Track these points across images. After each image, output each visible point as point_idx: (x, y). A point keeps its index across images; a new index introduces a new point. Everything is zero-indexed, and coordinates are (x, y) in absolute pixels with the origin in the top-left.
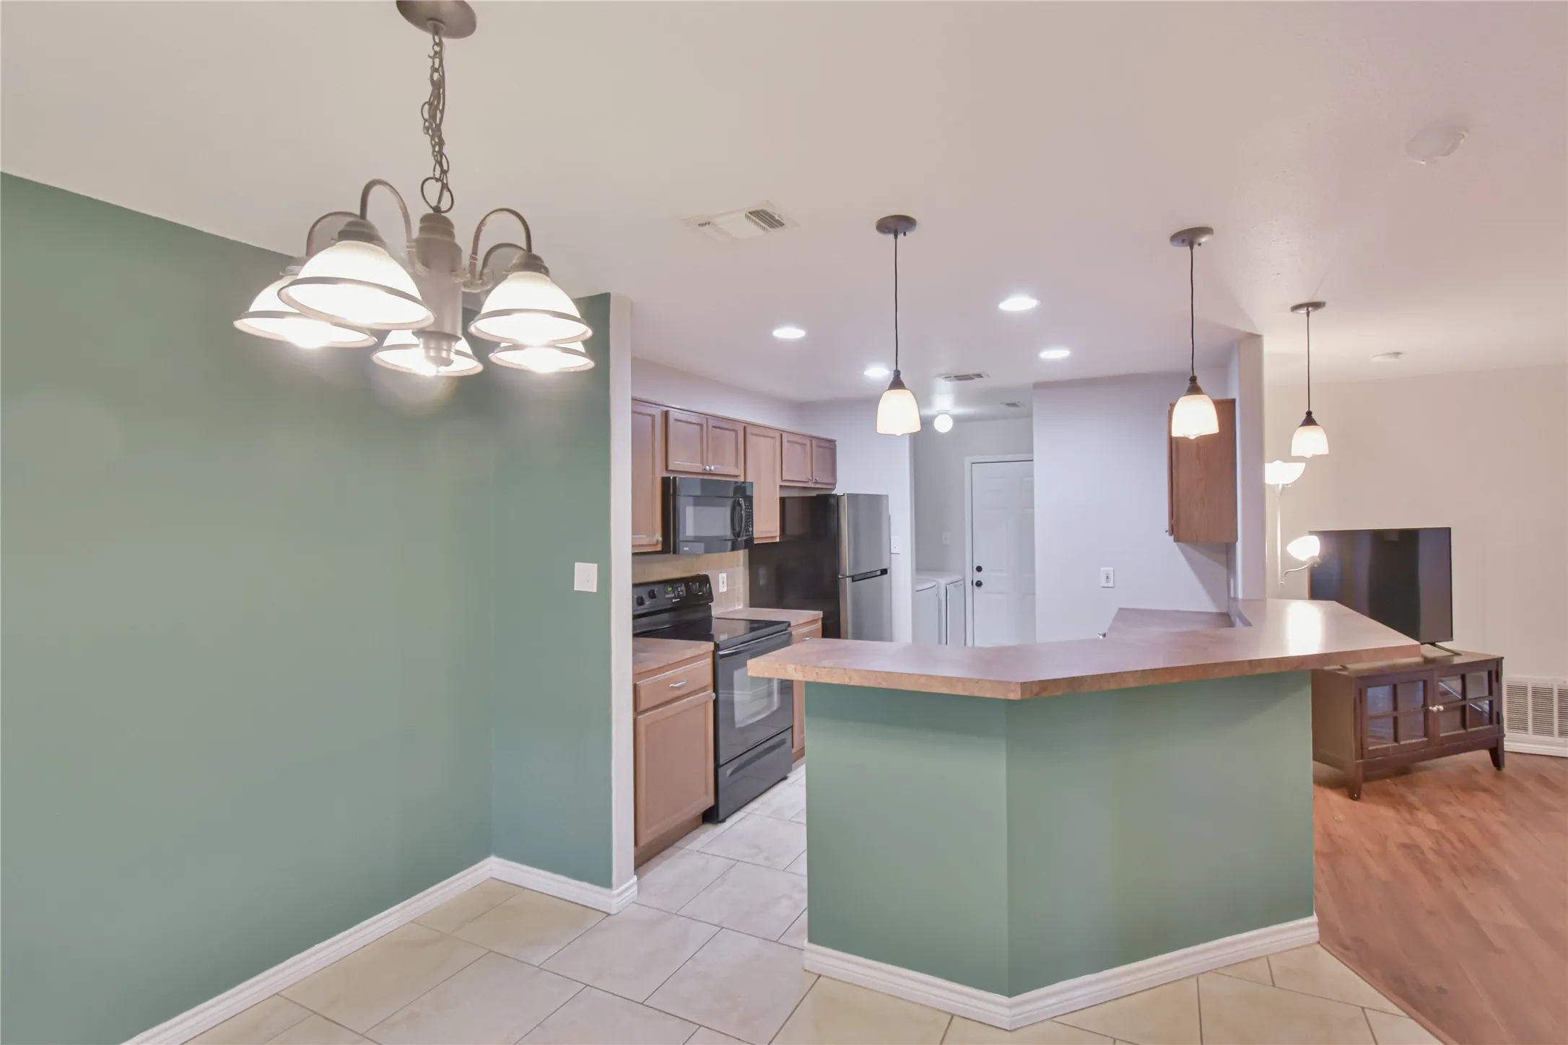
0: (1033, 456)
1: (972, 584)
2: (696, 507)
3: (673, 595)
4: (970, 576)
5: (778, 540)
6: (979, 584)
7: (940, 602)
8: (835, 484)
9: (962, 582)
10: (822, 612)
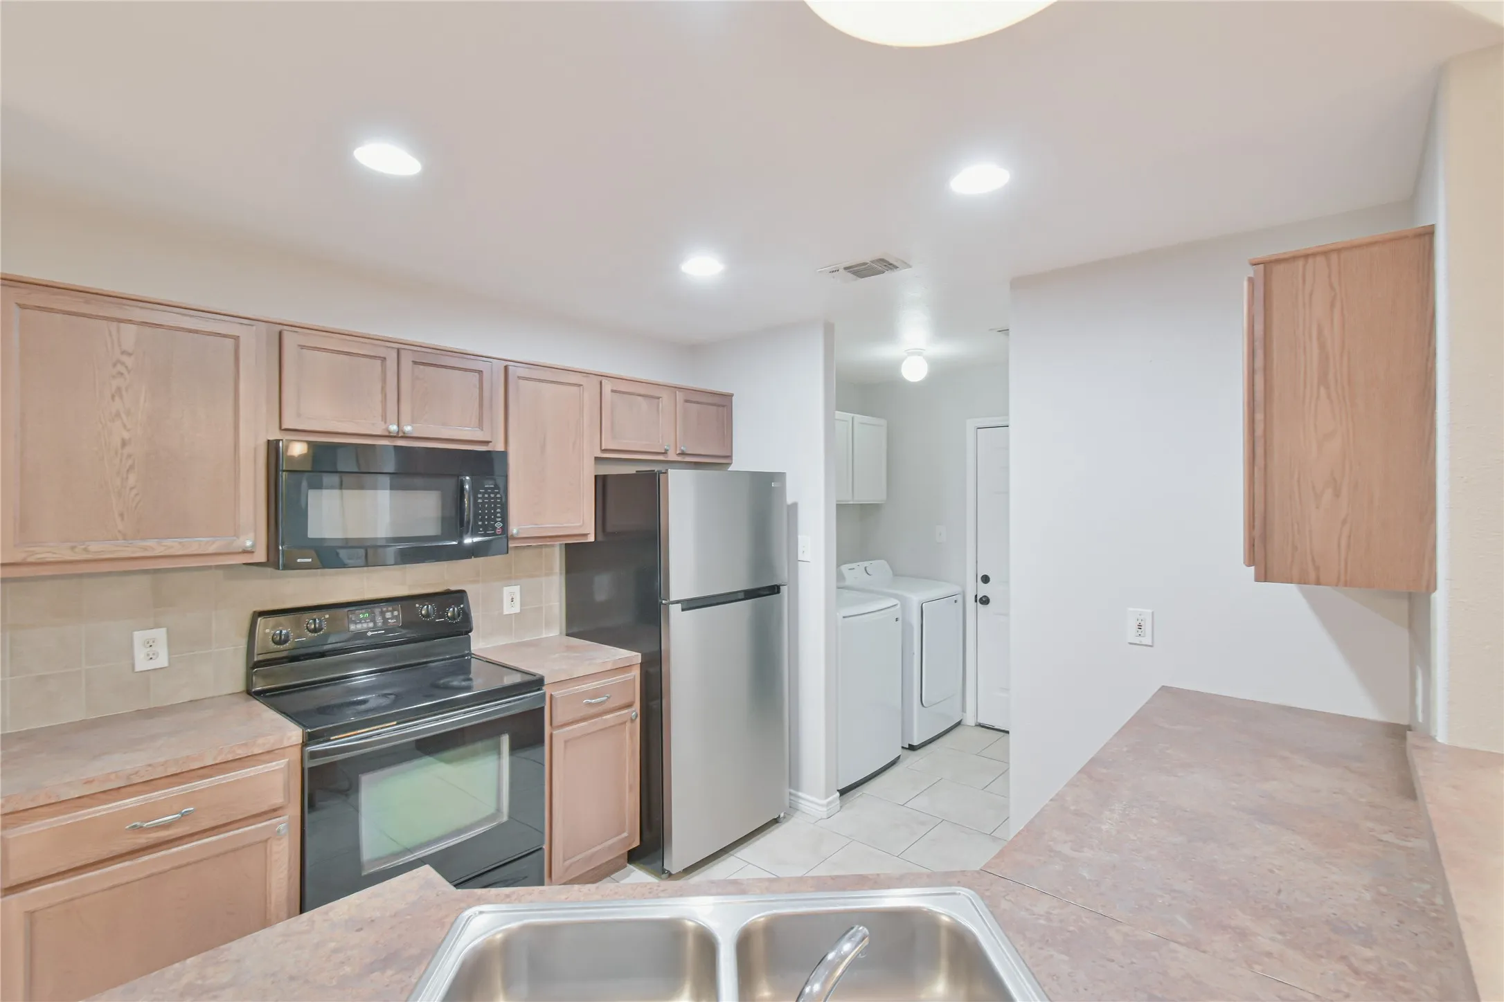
0: (1008, 420)
1: (976, 601)
2: (393, 491)
3: (371, 625)
4: (973, 588)
5: (591, 539)
6: (985, 601)
7: (906, 628)
8: (730, 457)
9: (959, 598)
10: (640, 654)
